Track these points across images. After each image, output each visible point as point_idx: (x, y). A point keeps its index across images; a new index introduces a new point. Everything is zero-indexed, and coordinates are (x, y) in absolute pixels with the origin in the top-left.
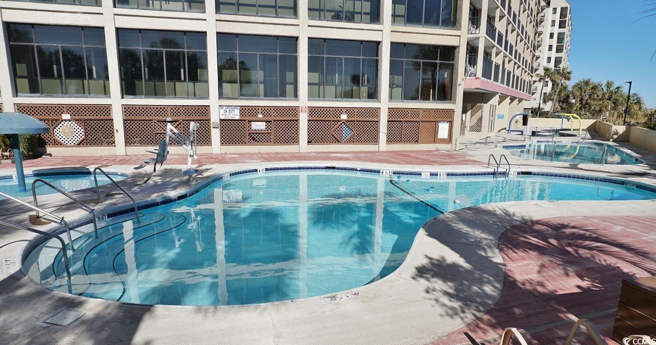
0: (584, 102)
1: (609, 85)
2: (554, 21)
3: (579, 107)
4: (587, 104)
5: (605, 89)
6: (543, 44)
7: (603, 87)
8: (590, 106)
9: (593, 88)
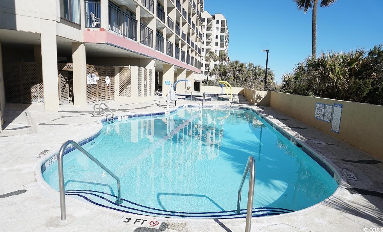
0: (236, 75)
1: (250, 65)
2: (217, 28)
3: (233, 79)
4: (238, 77)
5: (248, 68)
6: (212, 42)
7: (247, 66)
8: (239, 78)
9: (240, 66)
